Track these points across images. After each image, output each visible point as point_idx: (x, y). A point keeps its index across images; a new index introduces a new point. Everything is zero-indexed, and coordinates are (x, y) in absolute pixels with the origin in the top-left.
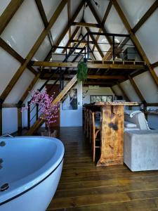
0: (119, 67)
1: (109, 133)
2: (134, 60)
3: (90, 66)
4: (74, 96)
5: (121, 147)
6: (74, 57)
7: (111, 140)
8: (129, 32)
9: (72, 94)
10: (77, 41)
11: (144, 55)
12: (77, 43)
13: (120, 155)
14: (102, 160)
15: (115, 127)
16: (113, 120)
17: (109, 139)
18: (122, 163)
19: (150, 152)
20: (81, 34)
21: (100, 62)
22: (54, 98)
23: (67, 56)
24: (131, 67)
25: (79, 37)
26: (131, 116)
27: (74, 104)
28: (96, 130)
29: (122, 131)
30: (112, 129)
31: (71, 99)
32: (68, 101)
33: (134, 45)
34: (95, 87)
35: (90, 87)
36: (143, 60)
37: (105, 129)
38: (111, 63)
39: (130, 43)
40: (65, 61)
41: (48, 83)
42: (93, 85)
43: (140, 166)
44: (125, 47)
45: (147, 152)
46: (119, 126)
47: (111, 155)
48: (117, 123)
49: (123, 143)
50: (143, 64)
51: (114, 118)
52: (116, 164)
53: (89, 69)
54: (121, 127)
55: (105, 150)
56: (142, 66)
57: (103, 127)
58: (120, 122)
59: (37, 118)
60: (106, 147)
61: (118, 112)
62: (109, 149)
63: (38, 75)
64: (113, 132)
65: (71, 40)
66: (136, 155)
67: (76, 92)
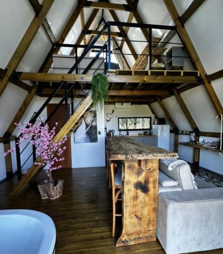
0: (158, 80)
1: (136, 197)
2: (182, 68)
3: (114, 78)
4: (93, 121)
5: (153, 216)
6: (89, 61)
7: (138, 208)
8: (175, 21)
9: (89, 119)
10: (96, 31)
11: (198, 59)
12: (96, 35)
13: (151, 228)
14: (124, 237)
15: (143, 187)
16: (141, 178)
17: (135, 206)
18: (155, 239)
19: (194, 227)
20: (102, 19)
21: (129, 73)
22: (57, 131)
23: (78, 60)
24: (177, 80)
25: (100, 24)
26: (170, 169)
27: (92, 134)
28: (117, 190)
29: (155, 194)
30: (139, 191)
31: (87, 126)
32: (82, 129)
33: (183, 43)
34: (125, 105)
35: (118, 105)
36: (195, 68)
37: (129, 191)
38: (146, 73)
39: (176, 40)
40: (75, 67)
41: (51, 102)
42: (122, 103)
43: (179, 249)
44: (169, 47)
45: (191, 227)
46: (151, 186)
47: (138, 229)
48: (147, 182)
49: (155, 210)
50: (195, 74)
51: (143, 175)
52: (145, 241)
53: (111, 84)
54: (154, 187)
55: (129, 222)
56: (193, 78)
57: (126, 190)
58: (151, 180)
59: (35, 159)
60: (131, 218)
61: (150, 165)
62: (135, 220)
63: (33, 91)
64: (141, 195)
65: (85, 31)
66: (174, 233)
67: (95, 116)
